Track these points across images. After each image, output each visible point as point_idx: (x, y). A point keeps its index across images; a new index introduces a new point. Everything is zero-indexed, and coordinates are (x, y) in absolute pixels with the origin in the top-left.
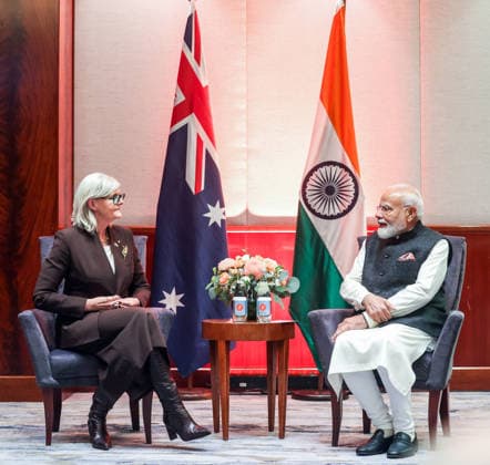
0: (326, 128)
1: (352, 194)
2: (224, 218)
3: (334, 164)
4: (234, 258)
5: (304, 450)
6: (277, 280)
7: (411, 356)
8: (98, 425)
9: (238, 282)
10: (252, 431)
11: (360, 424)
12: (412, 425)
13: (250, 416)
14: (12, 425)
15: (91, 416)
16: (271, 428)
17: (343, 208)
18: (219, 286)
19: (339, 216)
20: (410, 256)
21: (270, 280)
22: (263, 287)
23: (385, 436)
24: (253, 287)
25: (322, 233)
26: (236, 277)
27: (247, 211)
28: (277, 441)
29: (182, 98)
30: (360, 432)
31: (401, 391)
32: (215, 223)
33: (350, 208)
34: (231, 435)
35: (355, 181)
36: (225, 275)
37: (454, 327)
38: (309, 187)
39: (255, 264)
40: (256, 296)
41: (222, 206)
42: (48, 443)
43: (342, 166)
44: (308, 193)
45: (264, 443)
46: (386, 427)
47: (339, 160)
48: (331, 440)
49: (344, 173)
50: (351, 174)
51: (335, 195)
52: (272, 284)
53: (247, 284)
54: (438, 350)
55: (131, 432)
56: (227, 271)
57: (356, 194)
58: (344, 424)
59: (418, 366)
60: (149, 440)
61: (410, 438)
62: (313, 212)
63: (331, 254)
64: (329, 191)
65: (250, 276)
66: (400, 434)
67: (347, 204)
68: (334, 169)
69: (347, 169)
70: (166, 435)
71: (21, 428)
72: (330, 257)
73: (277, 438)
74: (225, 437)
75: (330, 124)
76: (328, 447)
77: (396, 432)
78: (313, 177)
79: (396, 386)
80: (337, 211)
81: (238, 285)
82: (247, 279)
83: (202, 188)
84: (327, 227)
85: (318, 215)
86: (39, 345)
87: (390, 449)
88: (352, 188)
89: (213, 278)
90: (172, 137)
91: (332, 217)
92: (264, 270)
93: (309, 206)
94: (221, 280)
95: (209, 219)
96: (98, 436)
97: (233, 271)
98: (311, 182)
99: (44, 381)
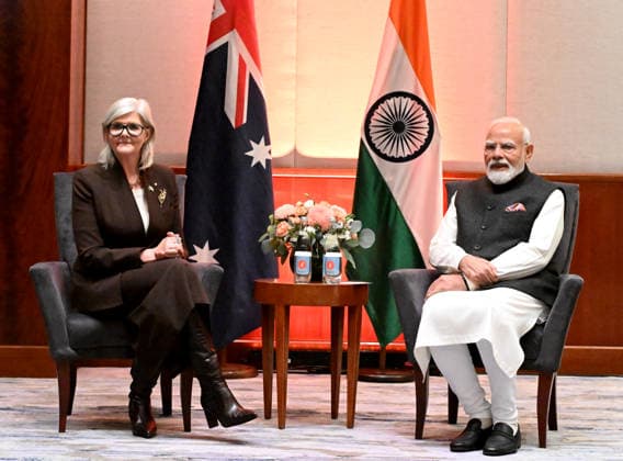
0: (395, 52)
1: (425, 132)
2: (270, 157)
3: (405, 95)
4: (294, 203)
5: (382, 443)
6: (348, 232)
7: (520, 329)
8: (141, 408)
9: (301, 233)
10: (311, 418)
11: (445, 412)
12: (516, 414)
13: (303, 399)
14: (10, 406)
15: (131, 396)
16: (334, 414)
17: (414, 149)
18: (275, 238)
19: (409, 158)
20: (520, 207)
21: (339, 231)
22: (330, 241)
23: (483, 427)
24: (318, 241)
25: (387, 178)
26: (298, 227)
27: (295, 150)
28: (347, 432)
29: (221, 11)
30: (444, 422)
31: (506, 372)
32: (259, 164)
33: (423, 149)
34: (288, 422)
35: (429, 116)
36: (284, 225)
37: (571, 294)
38: (373, 123)
39: (321, 211)
40: (322, 251)
41: (268, 143)
42: (62, 429)
43: (414, 98)
44: (372, 130)
45: (330, 433)
46: (482, 416)
47: (410, 90)
48: (414, 431)
49: (417, 106)
50: (425, 108)
51: (405, 133)
52: (341, 237)
53: (311, 235)
54: (551, 322)
55: (161, 416)
56: (286, 220)
57: (431, 133)
58: (430, 412)
59: (527, 341)
60: (187, 427)
61: (511, 431)
62: (378, 152)
63: (399, 204)
64: (398, 127)
65: (316, 226)
66: (500, 424)
67: (419, 144)
68: (404, 100)
69: (420, 102)
70: (205, 421)
71: (23, 410)
72: (397, 207)
73: (345, 427)
74: (281, 426)
75: (401, 47)
76: (411, 440)
77: (495, 422)
78: (379, 110)
79: (501, 366)
80: (407, 153)
81: (300, 237)
82: (312, 230)
83: (245, 121)
84: (394, 172)
85: (384, 157)
86: (55, 306)
87: (487, 444)
88: (426, 124)
89: (270, 228)
90: (209, 58)
91: (401, 160)
92: (333, 219)
93: (372, 146)
94: (279, 231)
95: (252, 158)
96: (139, 421)
97: (293, 220)
98: (376, 116)
99: (60, 351)
